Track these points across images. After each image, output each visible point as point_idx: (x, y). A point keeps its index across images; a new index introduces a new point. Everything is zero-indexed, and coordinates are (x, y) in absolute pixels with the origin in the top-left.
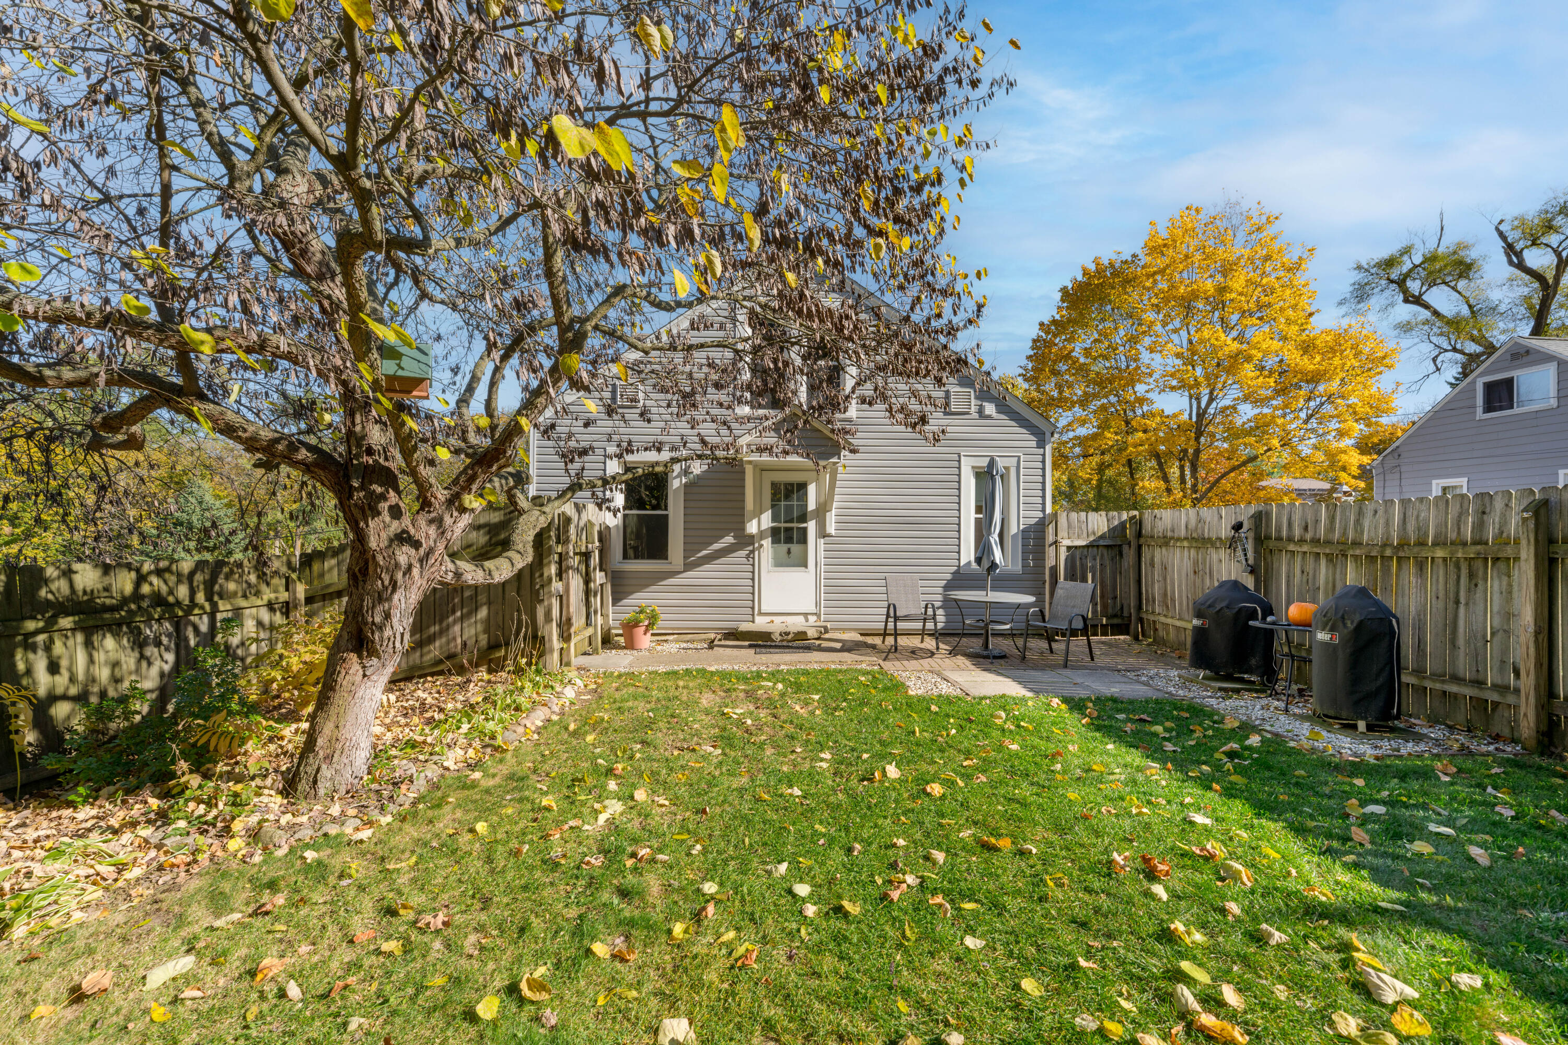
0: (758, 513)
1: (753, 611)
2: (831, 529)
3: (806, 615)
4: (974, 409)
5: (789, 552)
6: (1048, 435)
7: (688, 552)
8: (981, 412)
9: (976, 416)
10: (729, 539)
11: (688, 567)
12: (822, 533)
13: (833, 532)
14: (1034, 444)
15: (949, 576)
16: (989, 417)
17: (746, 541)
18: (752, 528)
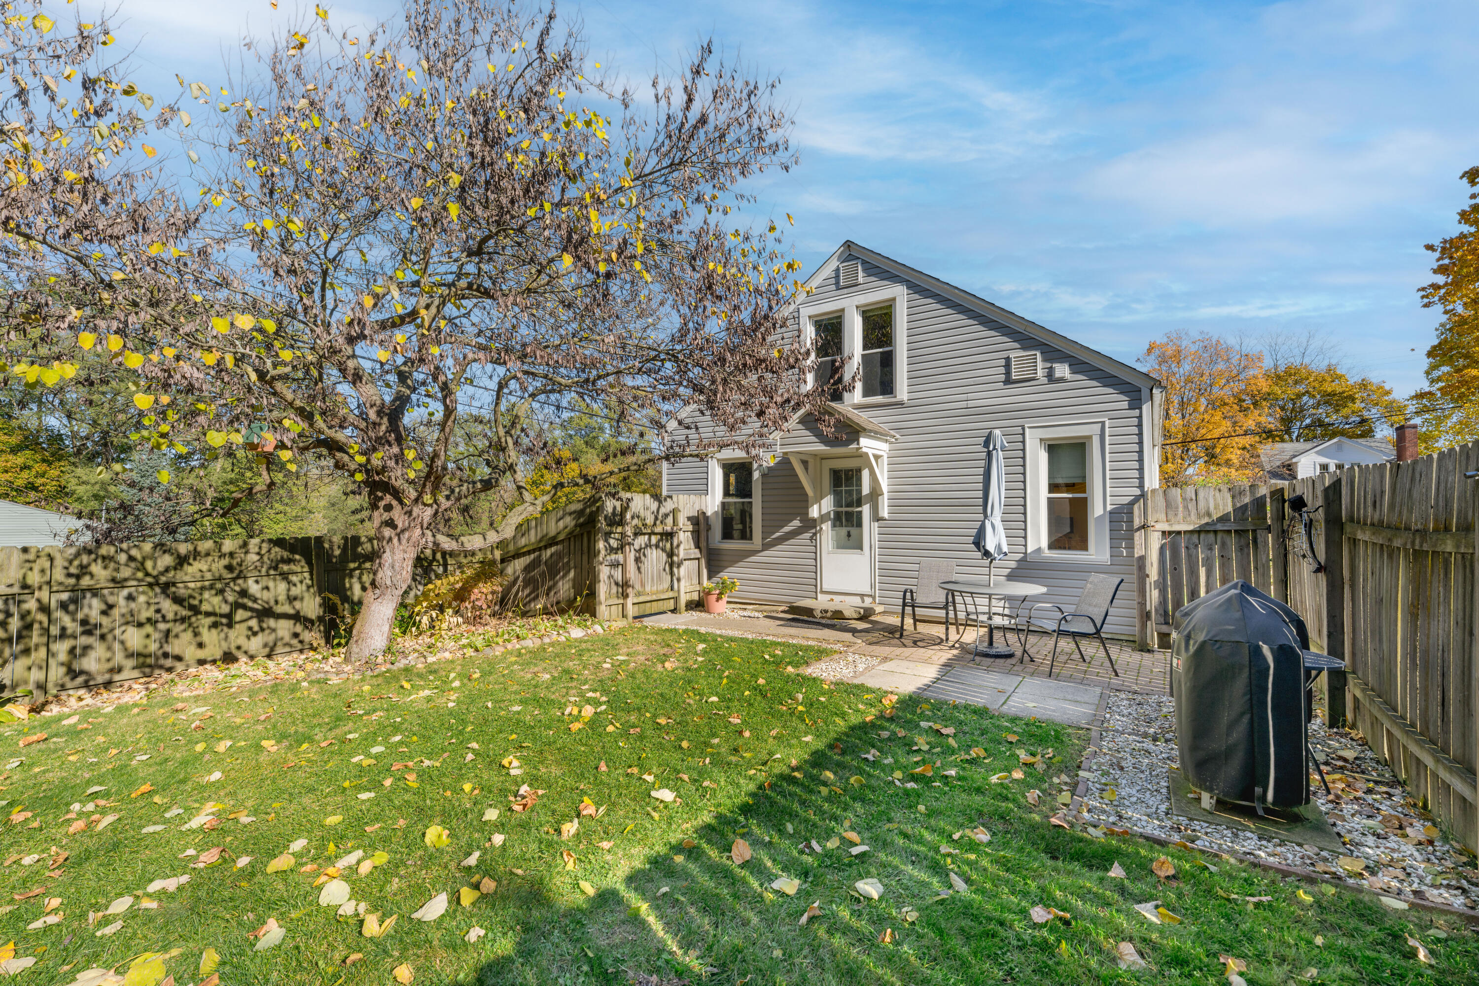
0: (819, 499)
1: (816, 589)
2: (885, 512)
3: (862, 596)
4: (1040, 373)
5: (849, 535)
6: (1145, 392)
7: (765, 534)
8: (1050, 376)
9: (1045, 380)
10: (796, 523)
11: (766, 547)
12: (876, 518)
13: (886, 515)
14: (1125, 405)
15: (1013, 565)
16: (1062, 380)
17: (810, 525)
18: (814, 512)
